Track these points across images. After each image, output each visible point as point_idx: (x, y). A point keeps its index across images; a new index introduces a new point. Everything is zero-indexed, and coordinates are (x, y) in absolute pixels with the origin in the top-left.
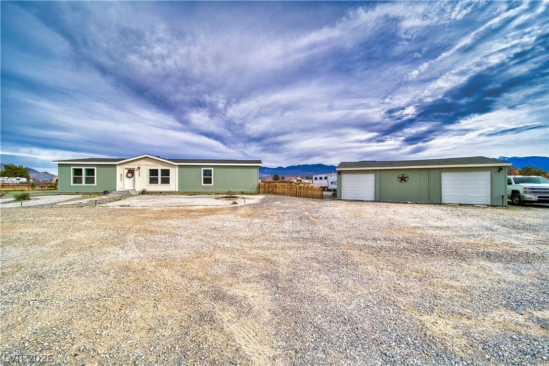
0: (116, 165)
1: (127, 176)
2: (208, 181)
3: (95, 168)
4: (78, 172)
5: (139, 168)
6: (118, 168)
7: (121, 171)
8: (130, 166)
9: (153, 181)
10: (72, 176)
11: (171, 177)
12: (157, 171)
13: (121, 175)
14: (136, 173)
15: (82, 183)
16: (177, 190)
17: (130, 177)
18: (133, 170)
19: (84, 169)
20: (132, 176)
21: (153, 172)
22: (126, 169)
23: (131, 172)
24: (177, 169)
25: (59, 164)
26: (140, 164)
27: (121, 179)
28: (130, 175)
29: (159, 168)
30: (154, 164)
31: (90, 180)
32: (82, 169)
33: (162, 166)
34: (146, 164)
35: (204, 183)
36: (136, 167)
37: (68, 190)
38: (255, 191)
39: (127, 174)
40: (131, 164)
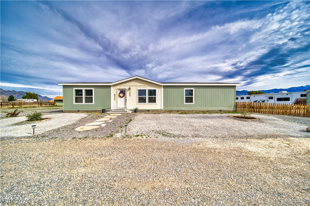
0: (110, 86)
1: (120, 96)
2: (189, 100)
3: (93, 89)
4: (79, 93)
5: (130, 88)
6: (112, 88)
7: (114, 91)
8: (122, 87)
9: (142, 100)
10: (74, 96)
11: (157, 96)
12: (145, 91)
13: (115, 95)
14: (127, 93)
15: (82, 102)
16: (162, 109)
17: (122, 97)
18: (124, 91)
19: (84, 89)
20: (124, 96)
21: (141, 92)
22: (118, 89)
24: (162, 89)
25: (64, 86)
26: (130, 85)
27: (115, 99)
28: (121, 95)
29: (147, 88)
30: (143, 85)
31: (89, 100)
32: (82, 90)
33: (150, 87)
34: (136, 85)
35: (186, 102)
36: (127, 88)
37: (71, 109)
38: (233, 109)
39: (119, 94)
40: (123, 85)
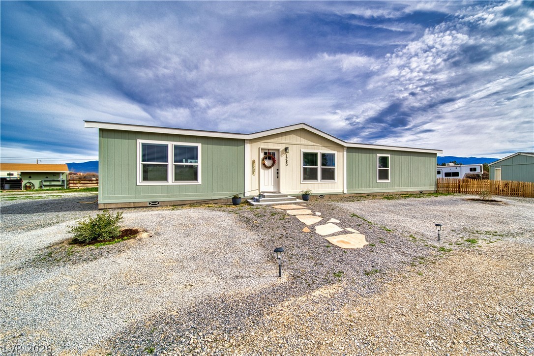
0: (244, 141)
1: (264, 165)
2: (383, 175)
3: (199, 145)
4: (154, 154)
5: (286, 149)
6: (248, 147)
7: (252, 153)
8: (270, 145)
9: (310, 175)
10: (140, 163)
11: (336, 167)
12: (315, 155)
13: (254, 162)
14: (282, 159)
15: (166, 179)
16: (345, 192)
17: (270, 167)
18: (274, 154)
19: (171, 145)
20: (273, 165)
21: (310, 158)
22: (262, 149)
23: (270, 156)
24: (345, 153)
25: (101, 130)
26: (291, 142)
27: (254, 171)
28: (268, 163)
29: (320, 150)
30: (313, 144)
31: (188, 173)
32: (166, 146)
33: (324, 148)
34: (298, 142)
35: (379, 179)
36: (281, 148)
37: (130, 198)
38: (434, 189)
39: (263, 160)
40: (271, 141)
